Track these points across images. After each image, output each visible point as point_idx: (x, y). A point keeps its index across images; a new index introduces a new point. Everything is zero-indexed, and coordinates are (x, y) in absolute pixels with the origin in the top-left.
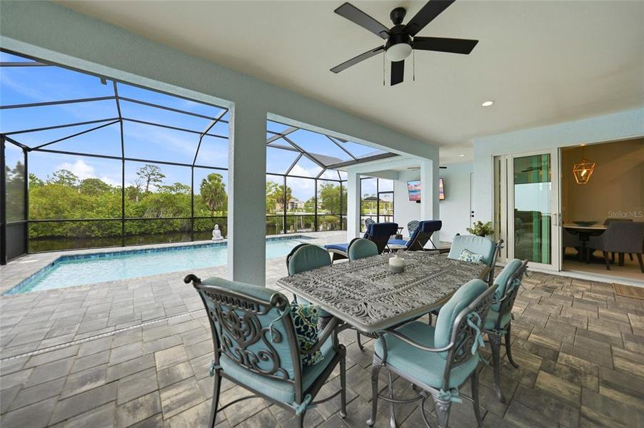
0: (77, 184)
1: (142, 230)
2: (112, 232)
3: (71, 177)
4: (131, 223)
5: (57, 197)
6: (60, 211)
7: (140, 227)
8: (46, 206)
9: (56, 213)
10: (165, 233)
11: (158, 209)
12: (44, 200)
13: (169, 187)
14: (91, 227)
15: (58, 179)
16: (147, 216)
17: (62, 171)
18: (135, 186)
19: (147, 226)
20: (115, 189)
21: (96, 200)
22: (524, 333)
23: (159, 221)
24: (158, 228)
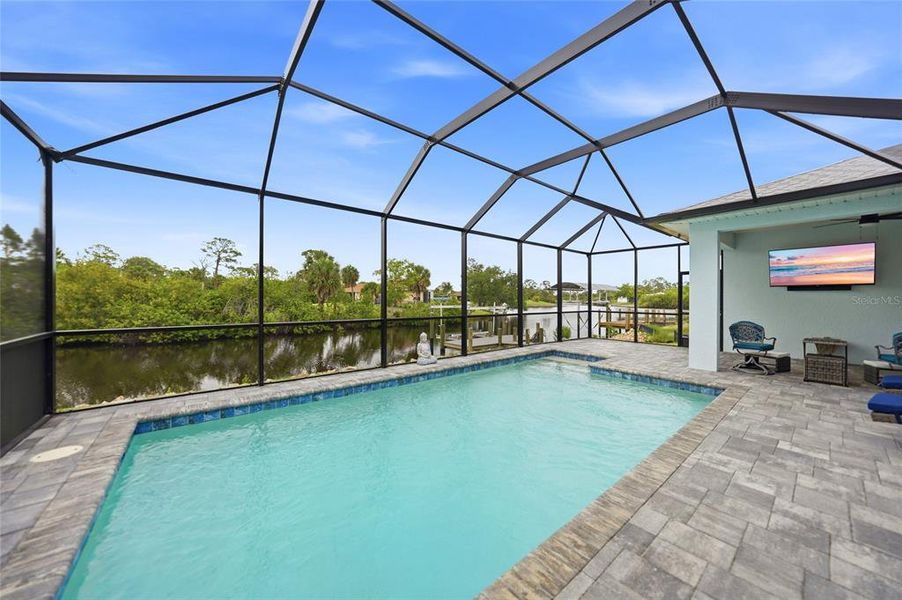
0: (118, 264)
1: (222, 331)
3: (110, 255)
5: (95, 282)
6: (99, 304)
8: (77, 296)
9: (93, 306)
11: (243, 299)
12: (75, 287)
13: (247, 269)
15: (92, 258)
16: (227, 310)
17: (98, 246)
18: (200, 268)
20: (170, 272)
21: (153, 287)
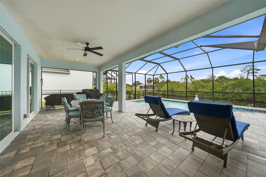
1: (224, 97)
2: (210, 97)
4: (219, 94)
7: (223, 96)
10: (236, 100)
11: (234, 88)
14: (204, 94)
16: (228, 91)
19: (226, 96)
21: (207, 85)
22: (73, 147)
23: (233, 94)
24: (232, 97)
